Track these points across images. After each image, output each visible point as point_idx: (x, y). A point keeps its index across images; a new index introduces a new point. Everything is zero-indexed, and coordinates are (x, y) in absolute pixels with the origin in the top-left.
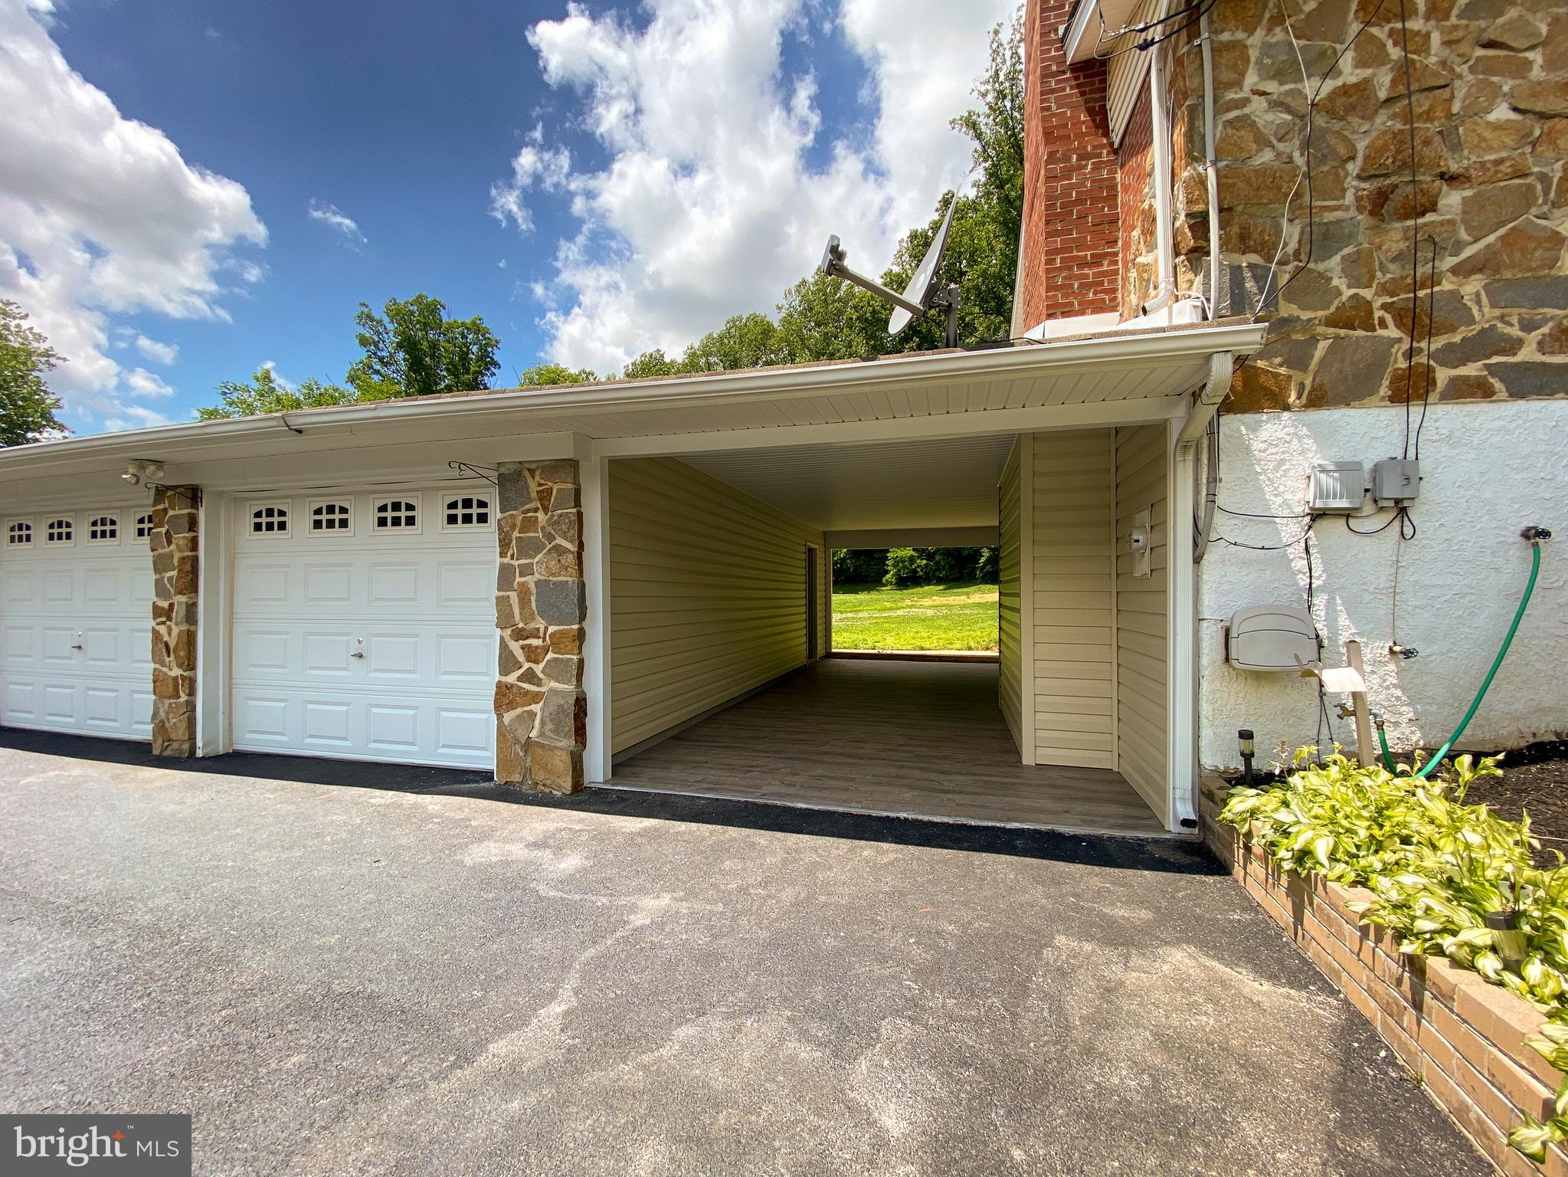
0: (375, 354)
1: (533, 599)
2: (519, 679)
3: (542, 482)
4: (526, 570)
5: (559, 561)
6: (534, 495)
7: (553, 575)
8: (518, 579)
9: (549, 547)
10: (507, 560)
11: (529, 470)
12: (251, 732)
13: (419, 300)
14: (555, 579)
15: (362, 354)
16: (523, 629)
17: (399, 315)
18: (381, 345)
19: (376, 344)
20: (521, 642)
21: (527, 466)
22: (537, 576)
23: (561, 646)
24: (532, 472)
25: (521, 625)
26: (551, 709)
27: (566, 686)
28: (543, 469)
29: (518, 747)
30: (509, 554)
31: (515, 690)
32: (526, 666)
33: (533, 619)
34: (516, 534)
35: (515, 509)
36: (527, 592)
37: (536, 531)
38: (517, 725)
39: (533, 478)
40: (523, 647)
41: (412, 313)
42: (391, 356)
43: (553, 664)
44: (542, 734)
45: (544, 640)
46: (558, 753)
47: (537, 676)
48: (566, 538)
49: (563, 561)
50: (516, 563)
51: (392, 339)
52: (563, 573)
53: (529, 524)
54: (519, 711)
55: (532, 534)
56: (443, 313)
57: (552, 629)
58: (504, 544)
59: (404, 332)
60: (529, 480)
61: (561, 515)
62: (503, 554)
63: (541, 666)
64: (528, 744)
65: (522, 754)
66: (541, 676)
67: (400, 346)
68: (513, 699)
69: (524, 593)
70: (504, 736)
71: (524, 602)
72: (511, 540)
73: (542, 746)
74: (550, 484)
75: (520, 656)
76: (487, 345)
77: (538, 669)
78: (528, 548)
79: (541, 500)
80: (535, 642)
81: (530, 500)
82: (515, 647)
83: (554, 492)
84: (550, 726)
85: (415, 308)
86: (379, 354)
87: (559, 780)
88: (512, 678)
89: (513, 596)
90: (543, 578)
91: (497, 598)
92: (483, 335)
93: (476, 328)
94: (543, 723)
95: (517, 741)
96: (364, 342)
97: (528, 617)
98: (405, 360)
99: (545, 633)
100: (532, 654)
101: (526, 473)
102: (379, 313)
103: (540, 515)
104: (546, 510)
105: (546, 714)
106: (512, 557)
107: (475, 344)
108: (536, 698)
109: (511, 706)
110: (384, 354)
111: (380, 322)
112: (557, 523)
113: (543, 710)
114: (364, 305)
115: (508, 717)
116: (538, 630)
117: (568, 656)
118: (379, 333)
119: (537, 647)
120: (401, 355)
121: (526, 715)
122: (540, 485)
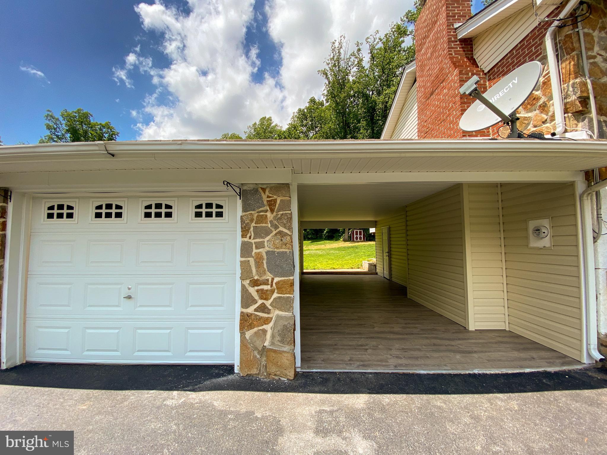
0: (54, 133)
1: (265, 262)
2: (256, 310)
3: (271, 195)
4: (259, 246)
5: (282, 240)
6: (265, 203)
7: (277, 248)
8: (255, 251)
9: (274, 232)
10: (246, 240)
11: (262, 188)
12: (40, 349)
13: (79, 111)
14: (278, 250)
15: (48, 133)
16: (257, 280)
17: (69, 118)
18: (58, 130)
19: (55, 129)
20: (256, 288)
21: (260, 186)
22: (267, 249)
23: (284, 289)
24: (264, 190)
25: (256, 278)
26: (279, 328)
27: (287, 313)
28: (271, 188)
29: (256, 353)
30: (248, 236)
31: (253, 317)
32: (260, 302)
33: (265, 274)
34: (253, 224)
35: (254, 210)
36: (261, 258)
37: (266, 223)
38: (255, 339)
39: (265, 193)
40: (257, 291)
41: (76, 117)
42: (63, 135)
43: (278, 300)
44: (272, 343)
45: (272, 286)
46: (286, 355)
47: (267, 308)
48: (285, 227)
49: (284, 240)
50: (253, 241)
51: (64, 127)
52: (284, 247)
53: (262, 219)
54: (256, 329)
55: (264, 225)
56: (91, 118)
57: (276, 280)
58: (245, 231)
59: (70, 125)
60: (263, 194)
61: (282, 214)
62: (243, 236)
63: (270, 301)
64: (264, 351)
65: (258, 356)
66: (270, 307)
67: (68, 131)
68: (252, 323)
69: (259, 260)
70: (246, 346)
71: (258, 264)
72: (250, 228)
73: (275, 351)
74: (275, 197)
75: (256, 296)
76: (113, 134)
77: (268, 303)
78: (261, 233)
79: (269, 205)
80: (266, 287)
81: (264, 206)
82: (253, 291)
83: (278, 202)
84: (278, 338)
85: (77, 115)
86: (57, 133)
87: (285, 371)
88: (251, 310)
89: (252, 260)
90: (271, 250)
91: (241, 262)
92: (111, 130)
93: (108, 126)
94: (273, 336)
95: (256, 348)
96: (49, 127)
97: (261, 273)
98: (70, 137)
99: (272, 282)
100: (265, 295)
101: (260, 190)
102: (58, 115)
103: (269, 214)
104: (272, 211)
105: (276, 331)
106: (250, 238)
107: (107, 133)
108: (267, 321)
109: (251, 327)
110: (59, 134)
111: (58, 119)
112: (280, 219)
113: (273, 328)
114: (48, 111)
115: (248, 334)
116: (268, 280)
117: (288, 295)
118: (56, 124)
119: (267, 290)
120: (69, 135)
121: (261, 332)
122: (268, 197)
